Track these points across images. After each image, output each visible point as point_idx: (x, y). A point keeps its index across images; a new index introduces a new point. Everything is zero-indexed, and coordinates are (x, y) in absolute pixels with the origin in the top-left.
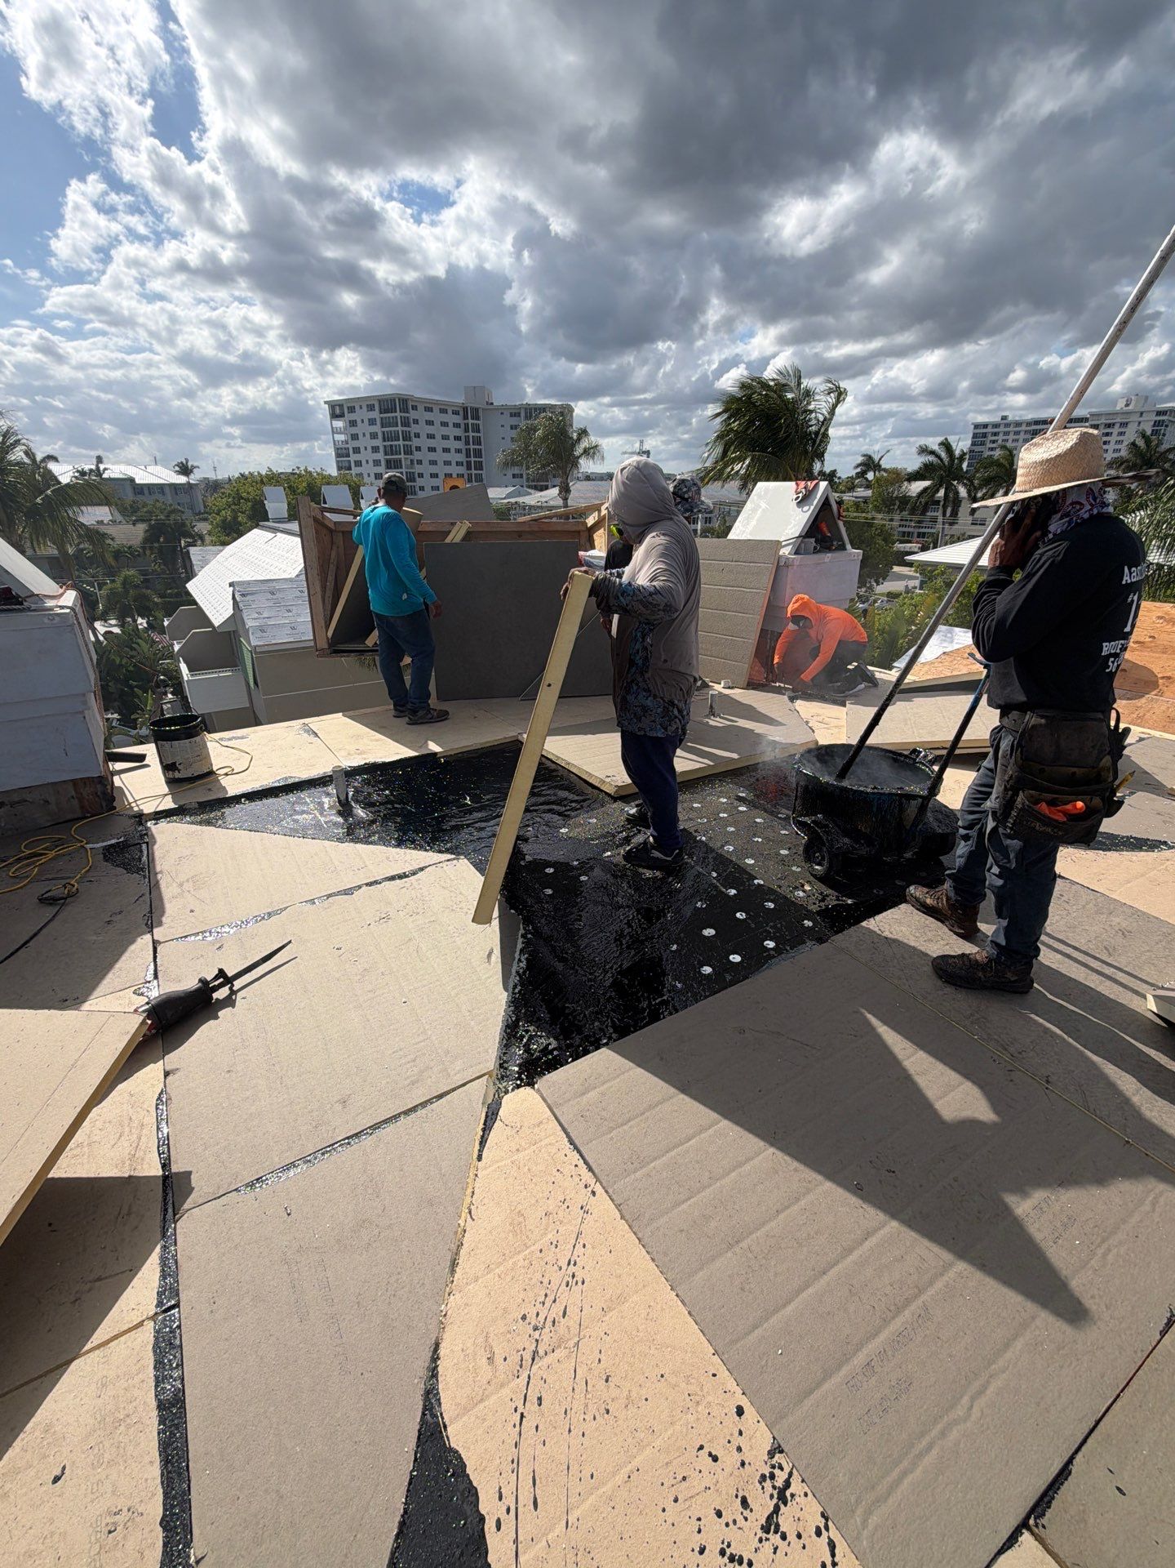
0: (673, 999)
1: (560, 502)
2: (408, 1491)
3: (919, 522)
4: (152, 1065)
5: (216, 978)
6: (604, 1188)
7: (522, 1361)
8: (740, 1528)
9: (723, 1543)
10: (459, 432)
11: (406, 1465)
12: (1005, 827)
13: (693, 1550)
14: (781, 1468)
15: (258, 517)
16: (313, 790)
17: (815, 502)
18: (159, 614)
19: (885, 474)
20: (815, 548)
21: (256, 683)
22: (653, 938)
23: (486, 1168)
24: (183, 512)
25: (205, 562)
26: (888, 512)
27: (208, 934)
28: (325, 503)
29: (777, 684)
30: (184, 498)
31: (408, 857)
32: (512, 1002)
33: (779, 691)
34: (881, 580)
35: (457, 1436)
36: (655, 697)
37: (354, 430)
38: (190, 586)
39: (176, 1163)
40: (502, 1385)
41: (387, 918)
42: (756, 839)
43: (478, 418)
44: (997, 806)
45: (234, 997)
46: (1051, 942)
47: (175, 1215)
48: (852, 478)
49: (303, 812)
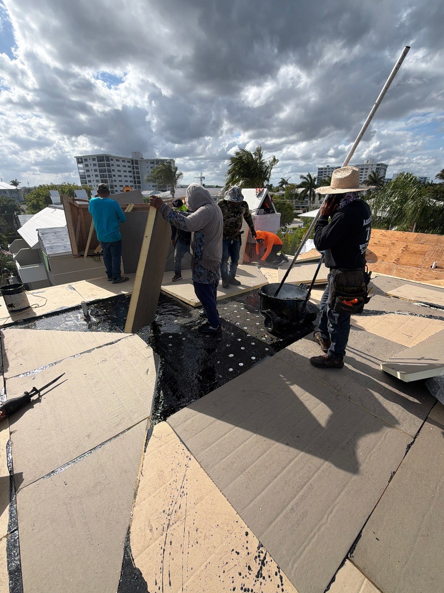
0: (218, 382)
1: (171, 196)
2: (118, 588)
3: (302, 203)
4: (4, 430)
5: (32, 391)
6: (194, 456)
7: (163, 528)
8: (248, 578)
9: (242, 585)
10: (130, 169)
11: (117, 578)
12: (333, 310)
13: (231, 590)
14: (262, 552)
15: (48, 202)
16: (74, 312)
17: (263, 196)
18: (6, 243)
19: (289, 186)
20: (264, 212)
21: (50, 269)
22: (211, 359)
23: (147, 455)
24: (15, 201)
25: (25, 221)
26: (291, 199)
27: (28, 373)
28: (76, 197)
29: (254, 262)
30: (15, 195)
31: (114, 336)
32: (157, 389)
33: (254, 265)
34: (290, 224)
35: (138, 563)
36: (204, 269)
37: (87, 168)
38: (19, 231)
39: (16, 469)
40: (156, 539)
41: (106, 360)
42: (248, 320)
43: (138, 164)
44: (330, 302)
45: (40, 398)
46: (349, 349)
47: (15, 492)
48: (278, 187)
49: (69, 321)
